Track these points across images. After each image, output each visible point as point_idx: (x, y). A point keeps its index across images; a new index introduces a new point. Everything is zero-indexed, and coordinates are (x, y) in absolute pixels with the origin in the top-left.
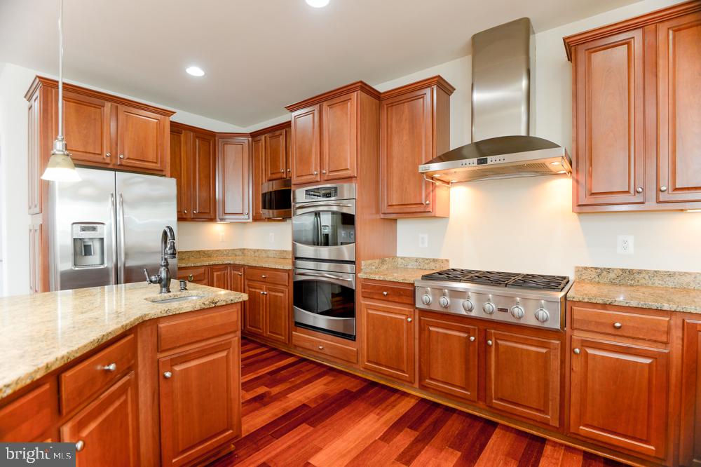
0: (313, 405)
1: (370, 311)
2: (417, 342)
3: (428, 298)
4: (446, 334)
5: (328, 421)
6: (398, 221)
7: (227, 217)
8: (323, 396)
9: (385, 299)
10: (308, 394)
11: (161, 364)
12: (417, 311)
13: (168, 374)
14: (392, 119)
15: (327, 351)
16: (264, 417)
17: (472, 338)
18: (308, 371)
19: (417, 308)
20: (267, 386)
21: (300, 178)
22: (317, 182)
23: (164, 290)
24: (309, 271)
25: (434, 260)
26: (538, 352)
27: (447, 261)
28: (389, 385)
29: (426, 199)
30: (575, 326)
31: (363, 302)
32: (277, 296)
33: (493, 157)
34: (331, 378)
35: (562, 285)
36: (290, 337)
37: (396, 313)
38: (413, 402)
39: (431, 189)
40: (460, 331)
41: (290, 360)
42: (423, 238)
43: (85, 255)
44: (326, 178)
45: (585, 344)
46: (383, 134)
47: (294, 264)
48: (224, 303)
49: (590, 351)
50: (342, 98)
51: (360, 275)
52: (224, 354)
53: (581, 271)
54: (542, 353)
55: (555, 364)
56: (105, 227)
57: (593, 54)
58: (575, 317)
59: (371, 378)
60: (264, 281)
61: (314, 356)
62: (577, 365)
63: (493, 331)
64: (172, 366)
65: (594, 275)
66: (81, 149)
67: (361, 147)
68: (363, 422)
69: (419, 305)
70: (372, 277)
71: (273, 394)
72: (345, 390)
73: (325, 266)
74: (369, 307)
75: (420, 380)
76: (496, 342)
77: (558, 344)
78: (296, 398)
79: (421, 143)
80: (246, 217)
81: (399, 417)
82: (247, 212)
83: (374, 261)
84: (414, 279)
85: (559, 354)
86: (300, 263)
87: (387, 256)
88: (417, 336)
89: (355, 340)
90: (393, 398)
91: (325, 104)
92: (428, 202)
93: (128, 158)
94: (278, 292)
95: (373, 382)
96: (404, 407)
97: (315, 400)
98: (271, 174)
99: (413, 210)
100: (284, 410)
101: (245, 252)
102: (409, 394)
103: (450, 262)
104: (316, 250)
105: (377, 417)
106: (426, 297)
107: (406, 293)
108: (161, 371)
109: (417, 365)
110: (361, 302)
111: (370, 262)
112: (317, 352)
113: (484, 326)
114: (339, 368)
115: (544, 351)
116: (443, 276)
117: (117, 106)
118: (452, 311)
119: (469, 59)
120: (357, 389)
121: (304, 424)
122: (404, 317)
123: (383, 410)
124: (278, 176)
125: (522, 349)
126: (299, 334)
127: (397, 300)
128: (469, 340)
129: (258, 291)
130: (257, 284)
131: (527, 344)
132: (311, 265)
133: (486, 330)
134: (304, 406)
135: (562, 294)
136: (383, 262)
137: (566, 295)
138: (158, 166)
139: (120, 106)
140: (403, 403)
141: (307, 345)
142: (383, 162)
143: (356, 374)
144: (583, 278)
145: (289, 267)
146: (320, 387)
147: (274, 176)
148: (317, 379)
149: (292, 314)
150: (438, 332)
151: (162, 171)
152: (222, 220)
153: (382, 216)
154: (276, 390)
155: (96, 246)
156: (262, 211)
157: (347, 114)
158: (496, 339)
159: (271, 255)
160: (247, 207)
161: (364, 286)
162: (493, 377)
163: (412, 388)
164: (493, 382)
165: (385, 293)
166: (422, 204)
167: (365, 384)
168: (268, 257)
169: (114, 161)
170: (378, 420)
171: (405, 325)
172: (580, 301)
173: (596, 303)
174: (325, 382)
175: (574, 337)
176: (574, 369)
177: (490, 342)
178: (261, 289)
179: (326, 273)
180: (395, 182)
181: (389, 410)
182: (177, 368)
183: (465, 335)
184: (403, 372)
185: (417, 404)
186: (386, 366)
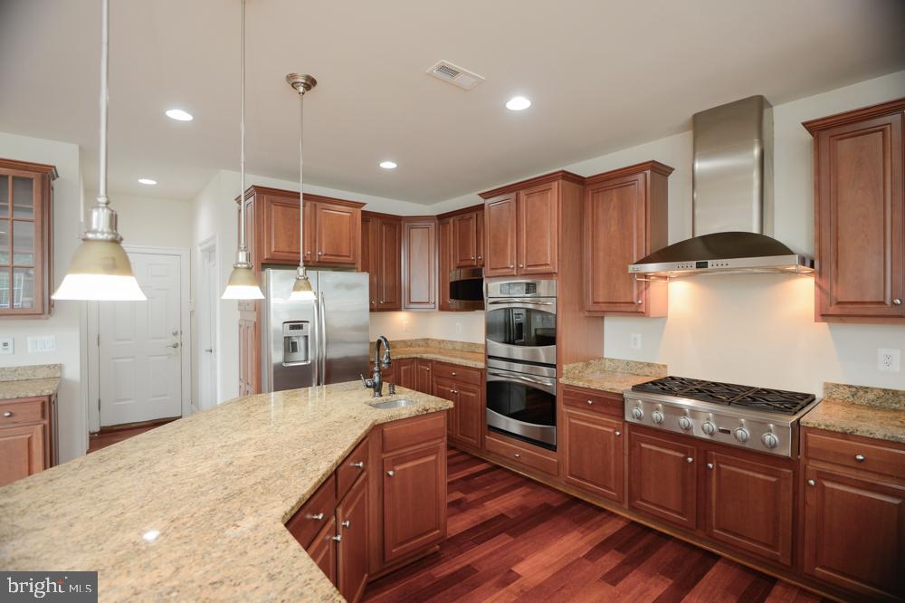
0: (512, 516)
1: (573, 421)
2: (626, 458)
3: (640, 411)
4: (660, 452)
5: (529, 533)
6: (606, 318)
7: (412, 306)
8: (522, 508)
9: (590, 409)
10: (505, 504)
11: (385, 463)
12: (626, 425)
13: (391, 473)
14: (597, 207)
15: (524, 460)
16: (463, 522)
17: (690, 460)
18: (503, 480)
19: (626, 422)
20: (461, 492)
21: (493, 271)
22: (514, 275)
23: (377, 393)
24: (501, 371)
25: (649, 365)
26: (766, 481)
27: (665, 366)
28: (594, 502)
29: (639, 297)
30: (810, 454)
31: (565, 410)
32: (468, 396)
33: (715, 261)
34: (529, 490)
35: (799, 407)
36: (483, 442)
37: (602, 425)
38: (621, 524)
39: (644, 286)
40: (676, 451)
41: (483, 466)
42: (635, 339)
43: (293, 351)
44: (523, 272)
45: (821, 476)
46: (588, 222)
47: (486, 362)
48: (434, 411)
49: (828, 484)
50: (542, 187)
51: (562, 380)
52: (433, 458)
53: (830, 388)
54: (771, 482)
55: (787, 496)
56: (309, 325)
57: (839, 142)
58: (810, 444)
59: (574, 494)
60: (454, 379)
61: (511, 465)
62: (811, 499)
63: (714, 453)
64: (394, 465)
65: (847, 393)
66: (287, 249)
67: (562, 240)
68: (565, 539)
69: (628, 418)
70: (575, 383)
71: (469, 500)
72: (545, 503)
73: (518, 367)
74: (571, 416)
75: (629, 501)
76: (718, 466)
77: (789, 474)
78: (494, 507)
79: (631, 235)
80: (433, 306)
81: (606, 537)
82: (433, 301)
83: (577, 364)
84: (623, 389)
85: (791, 484)
86: (493, 362)
87: (593, 358)
88: (626, 452)
89: (555, 451)
90: (598, 518)
91: (522, 193)
92: (640, 302)
93: (325, 255)
94: (470, 392)
95: (576, 498)
96: (610, 528)
97: (513, 511)
98: (461, 260)
99: (623, 309)
100: (482, 517)
101: (430, 342)
102: (618, 515)
103: (669, 367)
104: (509, 349)
105: (581, 535)
106: (636, 410)
107: (614, 404)
108: (385, 469)
109: (626, 483)
110: (562, 409)
111: (571, 365)
112: (513, 460)
113: (705, 448)
114: (539, 480)
115: (774, 479)
116: (657, 387)
117: (315, 205)
118: (666, 428)
119: (690, 134)
120: (558, 504)
121: (503, 534)
122: (611, 430)
123: (588, 528)
124: (468, 263)
125: (748, 476)
126: (492, 439)
127: (603, 410)
128: (687, 461)
129: (447, 389)
130: (447, 382)
131: (753, 471)
132: (503, 365)
133: (706, 451)
134: (502, 515)
135: (795, 418)
136: (588, 364)
137: (798, 420)
138: (349, 260)
139: (318, 203)
140: (610, 524)
141: (503, 452)
142: (588, 254)
143: (557, 488)
144: (834, 397)
145: (481, 365)
146: (518, 498)
147: (464, 263)
148: (513, 490)
149: (484, 416)
150: (651, 450)
151: (354, 264)
152: (407, 309)
153: (587, 314)
154: (472, 497)
155: (301, 344)
156: (450, 301)
157: (546, 205)
158: (717, 462)
159: (458, 347)
160: (433, 296)
161: (565, 393)
162: (714, 504)
163: (621, 509)
164: (714, 509)
165: (590, 402)
166: (633, 303)
167: (567, 499)
168: (454, 349)
169: (313, 259)
170: (582, 538)
171: (612, 438)
172: (815, 428)
173: (834, 431)
174: (522, 493)
175: (808, 467)
176: (809, 502)
177: (710, 465)
178: (452, 388)
179: (519, 375)
180: (602, 276)
181: (595, 530)
182: (397, 468)
183: (682, 455)
184: (611, 490)
185: (626, 526)
186: (591, 482)
